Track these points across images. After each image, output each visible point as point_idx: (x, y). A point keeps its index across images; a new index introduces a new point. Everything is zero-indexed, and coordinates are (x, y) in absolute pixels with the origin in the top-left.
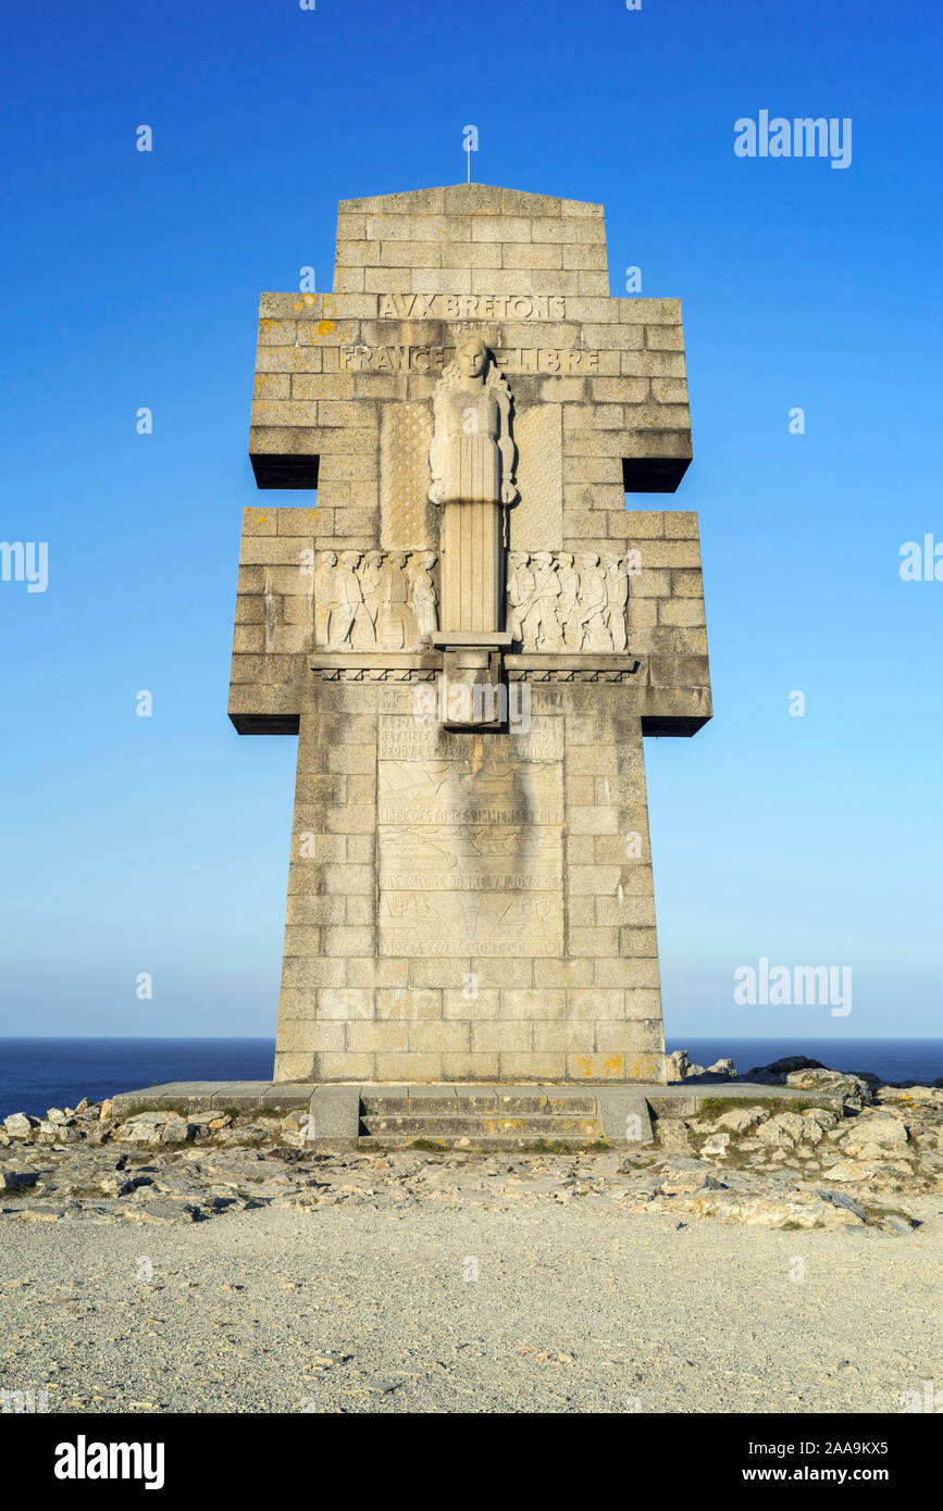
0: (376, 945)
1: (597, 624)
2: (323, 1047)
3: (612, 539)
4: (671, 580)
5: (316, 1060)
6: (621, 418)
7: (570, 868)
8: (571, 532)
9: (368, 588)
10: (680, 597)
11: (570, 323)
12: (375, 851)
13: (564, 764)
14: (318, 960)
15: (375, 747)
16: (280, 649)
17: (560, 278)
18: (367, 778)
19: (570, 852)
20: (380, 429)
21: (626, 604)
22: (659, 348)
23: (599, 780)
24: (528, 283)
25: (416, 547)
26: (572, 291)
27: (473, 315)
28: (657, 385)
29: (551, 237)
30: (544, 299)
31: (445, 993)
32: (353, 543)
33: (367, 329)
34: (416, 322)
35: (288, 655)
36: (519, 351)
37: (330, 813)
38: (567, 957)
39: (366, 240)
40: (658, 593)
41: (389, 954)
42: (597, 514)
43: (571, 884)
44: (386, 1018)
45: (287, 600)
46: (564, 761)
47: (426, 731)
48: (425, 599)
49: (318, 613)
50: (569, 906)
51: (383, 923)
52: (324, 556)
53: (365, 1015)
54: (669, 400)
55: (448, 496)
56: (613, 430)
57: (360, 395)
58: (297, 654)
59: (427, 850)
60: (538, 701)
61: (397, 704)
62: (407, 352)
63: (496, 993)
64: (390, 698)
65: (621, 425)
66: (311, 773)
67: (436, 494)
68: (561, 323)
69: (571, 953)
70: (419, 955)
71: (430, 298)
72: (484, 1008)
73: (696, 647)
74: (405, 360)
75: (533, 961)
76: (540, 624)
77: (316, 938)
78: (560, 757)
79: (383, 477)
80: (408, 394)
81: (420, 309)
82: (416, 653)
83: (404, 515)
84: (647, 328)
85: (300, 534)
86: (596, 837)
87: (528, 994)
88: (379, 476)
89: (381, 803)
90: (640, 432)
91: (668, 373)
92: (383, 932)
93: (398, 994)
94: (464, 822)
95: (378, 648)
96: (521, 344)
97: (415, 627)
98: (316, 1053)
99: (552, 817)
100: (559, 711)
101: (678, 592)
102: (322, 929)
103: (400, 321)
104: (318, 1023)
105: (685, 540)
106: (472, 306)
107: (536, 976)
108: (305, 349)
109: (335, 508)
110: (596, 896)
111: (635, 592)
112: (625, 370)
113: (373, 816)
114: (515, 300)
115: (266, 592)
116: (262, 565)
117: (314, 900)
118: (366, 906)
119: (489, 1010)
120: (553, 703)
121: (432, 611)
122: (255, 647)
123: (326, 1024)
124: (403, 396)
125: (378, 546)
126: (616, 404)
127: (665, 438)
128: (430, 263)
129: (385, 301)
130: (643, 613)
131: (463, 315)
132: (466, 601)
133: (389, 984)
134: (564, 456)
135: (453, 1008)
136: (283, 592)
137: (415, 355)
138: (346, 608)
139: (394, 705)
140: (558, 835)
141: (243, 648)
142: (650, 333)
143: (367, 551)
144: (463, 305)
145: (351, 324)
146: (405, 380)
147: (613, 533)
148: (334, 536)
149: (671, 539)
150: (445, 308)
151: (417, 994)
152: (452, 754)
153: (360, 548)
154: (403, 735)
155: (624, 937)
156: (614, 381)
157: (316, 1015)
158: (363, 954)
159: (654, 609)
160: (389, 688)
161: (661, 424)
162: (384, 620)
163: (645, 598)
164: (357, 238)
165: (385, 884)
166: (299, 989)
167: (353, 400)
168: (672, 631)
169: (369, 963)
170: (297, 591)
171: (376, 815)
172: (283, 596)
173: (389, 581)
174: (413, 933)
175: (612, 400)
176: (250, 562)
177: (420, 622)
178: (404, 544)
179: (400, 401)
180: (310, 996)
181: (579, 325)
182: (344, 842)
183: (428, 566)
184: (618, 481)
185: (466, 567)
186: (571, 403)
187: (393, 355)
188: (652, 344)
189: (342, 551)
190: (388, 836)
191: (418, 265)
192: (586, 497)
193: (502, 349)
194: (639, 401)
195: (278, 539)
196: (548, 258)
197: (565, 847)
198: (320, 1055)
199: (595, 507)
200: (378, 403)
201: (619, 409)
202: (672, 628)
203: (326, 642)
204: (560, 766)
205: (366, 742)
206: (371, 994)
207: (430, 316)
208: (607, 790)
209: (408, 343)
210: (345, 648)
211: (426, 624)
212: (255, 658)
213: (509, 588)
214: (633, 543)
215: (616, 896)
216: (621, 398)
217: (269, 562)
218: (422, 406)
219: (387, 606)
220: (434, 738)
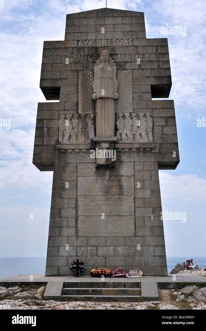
0: (77, 233)
1: (144, 134)
2: (60, 265)
3: (148, 109)
4: (166, 120)
5: (58, 269)
6: (150, 73)
7: (136, 209)
8: (135, 107)
9: (75, 125)
10: (169, 125)
11: (134, 46)
12: (76, 204)
13: (134, 177)
14: (59, 238)
15: (76, 172)
16: (48, 144)
17: (131, 34)
18: (74, 182)
19: (136, 203)
20: (78, 79)
21: (153, 128)
22: (161, 52)
23: (145, 181)
24: (122, 35)
25: (89, 113)
26: (135, 37)
27: (106, 45)
28: (161, 63)
29: (128, 22)
30: (127, 40)
31: (98, 248)
32: (70, 112)
33: (74, 50)
34: (89, 48)
35: (51, 145)
36: (119, 55)
37: (63, 192)
38: (135, 236)
39: (74, 25)
40: (162, 124)
41: (81, 235)
42: (143, 101)
43: (136, 213)
44: (80, 255)
45: (50, 129)
46: (134, 176)
47: (92, 167)
48: (92, 128)
49: (60, 133)
50: (136, 220)
51: (79, 226)
52: (61, 116)
53: (73, 255)
54: (165, 67)
55: (97, 97)
56: (148, 77)
57: (72, 69)
58: (53, 145)
59: (93, 203)
60: (126, 157)
61: (84, 160)
62: (86, 56)
63: (114, 248)
64: (81, 158)
65: (150, 75)
66: (57, 181)
67: (94, 96)
68: (132, 46)
69: (137, 235)
70: (90, 236)
71: (93, 41)
72: (110, 252)
73: (174, 141)
74: (85, 58)
75: (125, 237)
76: (126, 135)
77: (58, 231)
78: (133, 175)
79: (79, 92)
80: (86, 68)
81: (90, 44)
82: (89, 144)
83: (85, 104)
84: (158, 47)
85: (54, 110)
86: (144, 199)
87: (124, 248)
88: (78, 92)
89: (78, 189)
90: (155, 77)
91: (164, 60)
92: (79, 229)
93: (83, 248)
94: (104, 195)
95: (77, 142)
96: (120, 53)
97: (88, 136)
98: (58, 266)
99: (131, 193)
100: (133, 160)
101: (168, 124)
102: (60, 227)
103: (84, 48)
104: (59, 257)
105: (170, 108)
106: (105, 43)
107: (126, 242)
108: (56, 57)
109: (65, 102)
110: (145, 217)
111: (155, 124)
112: (151, 59)
113: (76, 193)
114: (118, 40)
115: (44, 127)
116: (43, 119)
117: (58, 219)
118: (73, 221)
119: (111, 253)
120: (130, 158)
121: (94, 131)
122: (40, 143)
123: (62, 257)
124: (85, 69)
125: (77, 113)
126: (148, 69)
127: (163, 78)
128: (93, 31)
129: (80, 42)
130: (158, 130)
131: (103, 45)
132: (103, 128)
133: (81, 245)
134: (133, 85)
135: (100, 252)
136: (49, 127)
137: (88, 57)
138: (68, 131)
139: (82, 160)
140: (132, 198)
141: (37, 144)
142: (159, 48)
143: (74, 114)
144: (103, 42)
145: (70, 49)
146: (86, 64)
147: (148, 107)
148: (65, 110)
149: (166, 108)
150: (97, 43)
151: (89, 248)
152: (100, 174)
153: (72, 113)
154: (85, 169)
155: (153, 230)
156: (148, 62)
157: (58, 254)
158: (72, 236)
159: (161, 129)
160: (81, 154)
161: (162, 75)
162: (79, 134)
163: (158, 126)
164: (72, 24)
165: (80, 213)
166: (53, 246)
167: (70, 71)
168: (167, 136)
169: (75, 238)
170: (53, 126)
171: (77, 193)
172: (49, 128)
173: (81, 123)
174: (88, 229)
175: (147, 68)
176: (40, 118)
177: (90, 135)
178: (85, 112)
179: (84, 70)
180: (56, 249)
181: (137, 47)
182: (67, 201)
183: (92, 118)
184: (149, 91)
185: (103, 118)
186: (135, 69)
187: (82, 57)
188: (159, 51)
189: (67, 114)
190: (80, 199)
191: (89, 31)
192: (140, 97)
193: (114, 54)
194: (155, 68)
195: (48, 111)
196: (128, 28)
197: (135, 202)
198: (59, 267)
199: (142, 99)
200: (78, 71)
201: (149, 70)
202: (167, 135)
203: (62, 141)
204: (133, 177)
205: (74, 171)
206: (75, 248)
207: (93, 45)
208: (147, 184)
209: (87, 53)
210: (68, 142)
211: (92, 136)
212: (40, 146)
213: (117, 124)
214: (154, 110)
215: (151, 217)
216: (150, 67)
217: (45, 118)
218: (91, 72)
219: (80, 130)
220: (94, 169)
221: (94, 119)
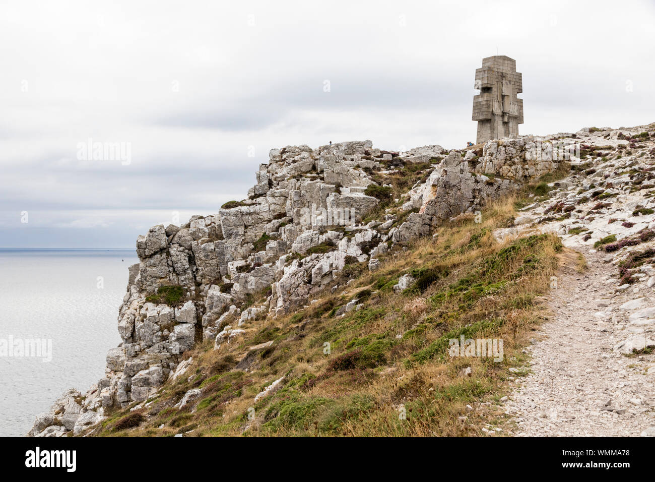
3: (516, 101)
8: (513, 100)
9: (497, 105)
18: (496, 127)
23: (515, 130)
26: (513, 70)
29: (511, 63)
37: (494, 131)
39: (496, 61)
40: (520, 109)
47: (501, 122)
49: (493, 107)
52: (493, 100)
56: (516, 88)
58: (491, 112)
66: (492, 126)
67: (503, 94)
68: (512, 74)
78: (512, 127)
81: (500, 71)
82: (501, 113)
89: (498, 130)
94: (504, 133)
95: (498, 112)
100: (512, 121)
121: (503, 108)
122: (488, 110)
129: (498, 69)
134: (512, 91)
136: (490, 104)
138: (495, 107)
143: (496, 100)
152: (504, 126)
156: (517, 82)
160: (499, 117)
162: (499, 109)
173: (499, 104)
175: (516, 85)
176: (487, 100)
186: (513, 84)
195: (489, 97)
196: (511, 67)
203: (494, 111)
205: (496, 124)
209: (500, 75)
210: (496, 112)
211: (502, 110)
218: (501, 83)
219: (499, 107)
220: (502, 124)
221: (503, 103)
